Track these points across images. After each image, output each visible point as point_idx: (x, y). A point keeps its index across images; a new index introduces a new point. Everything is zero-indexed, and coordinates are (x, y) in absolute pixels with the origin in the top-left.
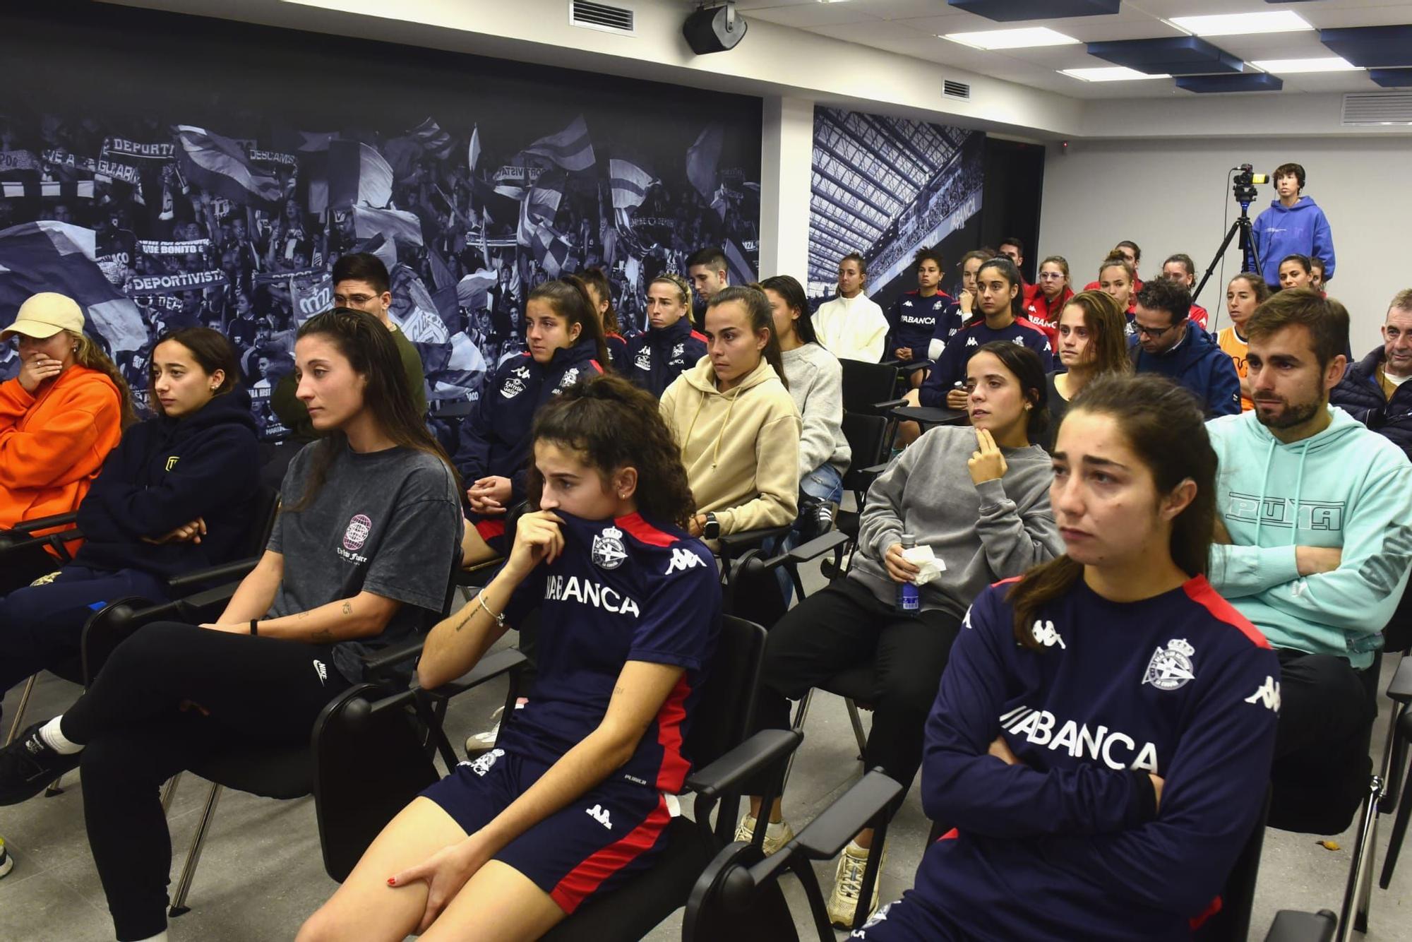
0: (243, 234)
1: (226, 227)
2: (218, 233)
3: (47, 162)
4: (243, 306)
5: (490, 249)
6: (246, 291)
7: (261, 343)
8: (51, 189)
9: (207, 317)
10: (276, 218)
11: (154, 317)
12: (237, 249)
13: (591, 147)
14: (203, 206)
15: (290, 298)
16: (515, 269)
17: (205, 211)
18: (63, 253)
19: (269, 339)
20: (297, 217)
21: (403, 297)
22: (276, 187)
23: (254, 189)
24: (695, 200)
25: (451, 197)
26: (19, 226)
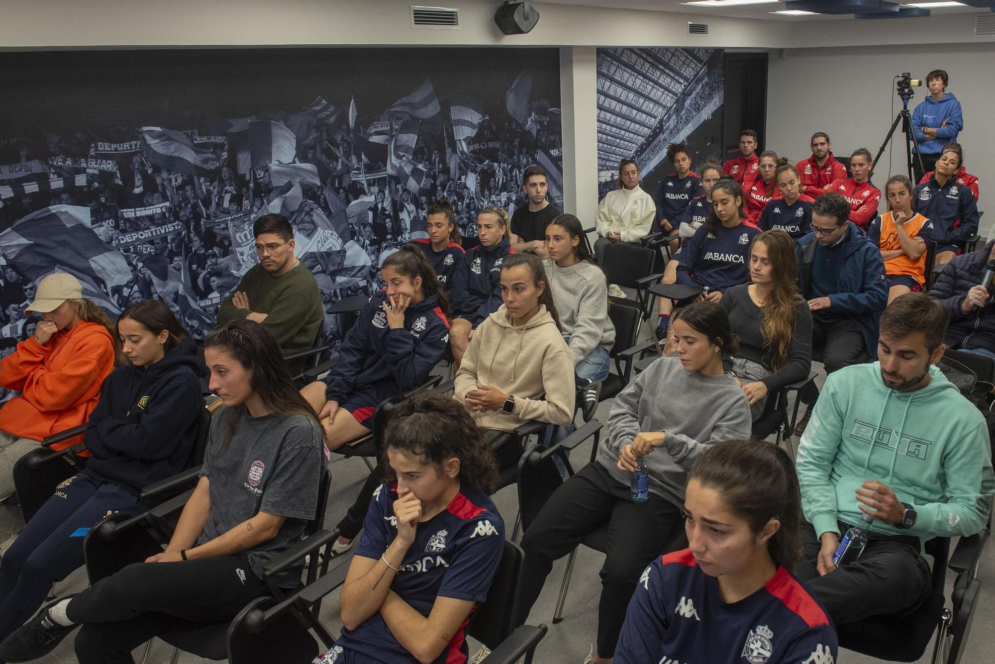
0: (193, 195)
1: (180, 192)
2: (176, 198)
3: (53, 166)
4: (196, 244)
5: (368, 181)
6: (198, 233)
7: (211, 267)
8: (57, 183)
9: (172, 255)
10: (215, 180)
11: (135, 260)
12: (189, 206)
13: (436, 100)
14: (163, 180)
15: (229, 235)
16: (387, 192)
17: (165, 183)
18: (69, 225)
19: (216, 264)
20: (230, 178)
21: (308, 222)
22: (213, 160)
23: (199, 164)
24: (514, 127)
25: (338, 148)
26: (37, 212)
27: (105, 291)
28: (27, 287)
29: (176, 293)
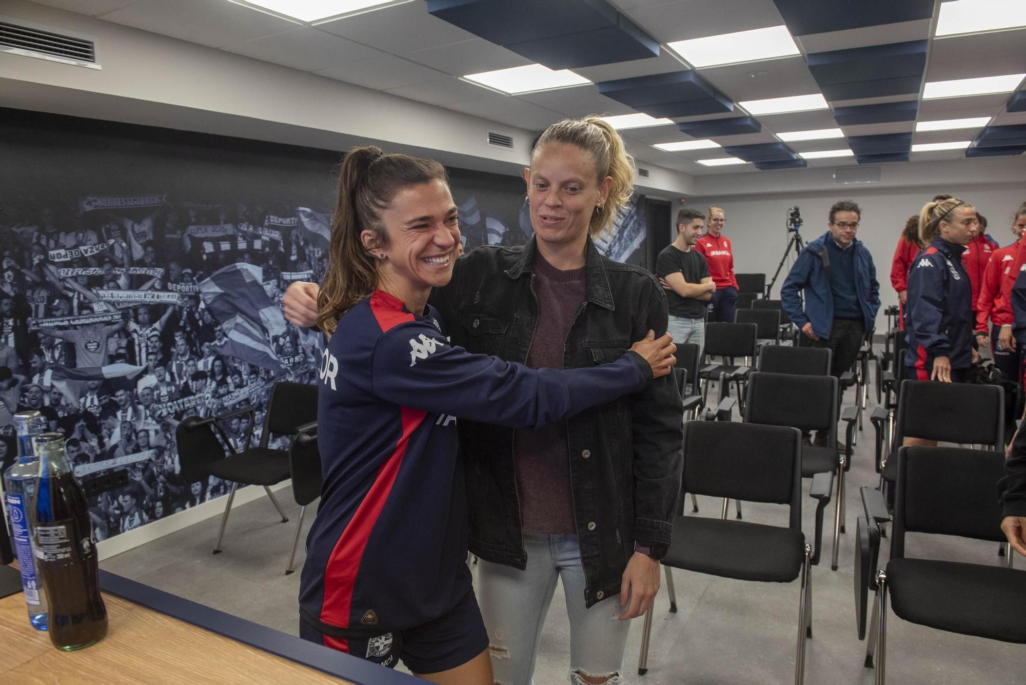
1: (320, 263)
2: (317, 267)
3: (239, 230)
8: (242, 245)
13: (478, 211)
14: (310, 252)
17: (311, 254)
18: (248, 281)
24: (524, 239)
26: (228, 267)
27: (268, 339)
28: (219, 328)
29: (314, 347)
